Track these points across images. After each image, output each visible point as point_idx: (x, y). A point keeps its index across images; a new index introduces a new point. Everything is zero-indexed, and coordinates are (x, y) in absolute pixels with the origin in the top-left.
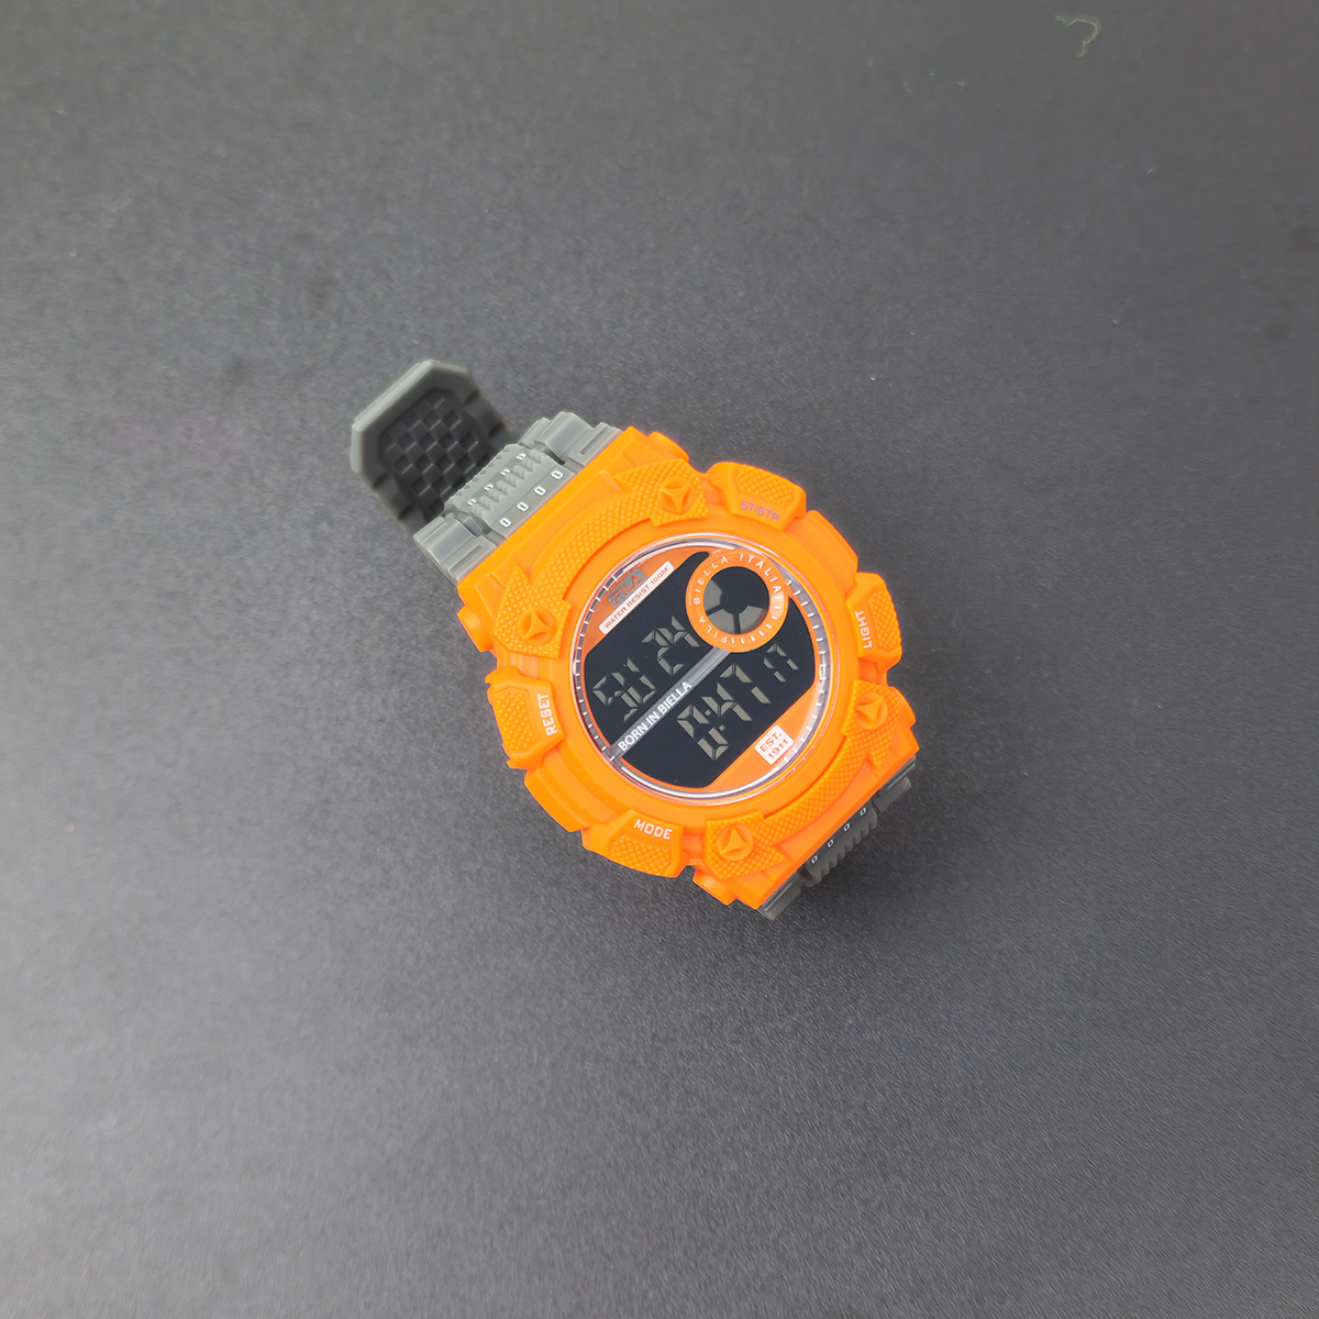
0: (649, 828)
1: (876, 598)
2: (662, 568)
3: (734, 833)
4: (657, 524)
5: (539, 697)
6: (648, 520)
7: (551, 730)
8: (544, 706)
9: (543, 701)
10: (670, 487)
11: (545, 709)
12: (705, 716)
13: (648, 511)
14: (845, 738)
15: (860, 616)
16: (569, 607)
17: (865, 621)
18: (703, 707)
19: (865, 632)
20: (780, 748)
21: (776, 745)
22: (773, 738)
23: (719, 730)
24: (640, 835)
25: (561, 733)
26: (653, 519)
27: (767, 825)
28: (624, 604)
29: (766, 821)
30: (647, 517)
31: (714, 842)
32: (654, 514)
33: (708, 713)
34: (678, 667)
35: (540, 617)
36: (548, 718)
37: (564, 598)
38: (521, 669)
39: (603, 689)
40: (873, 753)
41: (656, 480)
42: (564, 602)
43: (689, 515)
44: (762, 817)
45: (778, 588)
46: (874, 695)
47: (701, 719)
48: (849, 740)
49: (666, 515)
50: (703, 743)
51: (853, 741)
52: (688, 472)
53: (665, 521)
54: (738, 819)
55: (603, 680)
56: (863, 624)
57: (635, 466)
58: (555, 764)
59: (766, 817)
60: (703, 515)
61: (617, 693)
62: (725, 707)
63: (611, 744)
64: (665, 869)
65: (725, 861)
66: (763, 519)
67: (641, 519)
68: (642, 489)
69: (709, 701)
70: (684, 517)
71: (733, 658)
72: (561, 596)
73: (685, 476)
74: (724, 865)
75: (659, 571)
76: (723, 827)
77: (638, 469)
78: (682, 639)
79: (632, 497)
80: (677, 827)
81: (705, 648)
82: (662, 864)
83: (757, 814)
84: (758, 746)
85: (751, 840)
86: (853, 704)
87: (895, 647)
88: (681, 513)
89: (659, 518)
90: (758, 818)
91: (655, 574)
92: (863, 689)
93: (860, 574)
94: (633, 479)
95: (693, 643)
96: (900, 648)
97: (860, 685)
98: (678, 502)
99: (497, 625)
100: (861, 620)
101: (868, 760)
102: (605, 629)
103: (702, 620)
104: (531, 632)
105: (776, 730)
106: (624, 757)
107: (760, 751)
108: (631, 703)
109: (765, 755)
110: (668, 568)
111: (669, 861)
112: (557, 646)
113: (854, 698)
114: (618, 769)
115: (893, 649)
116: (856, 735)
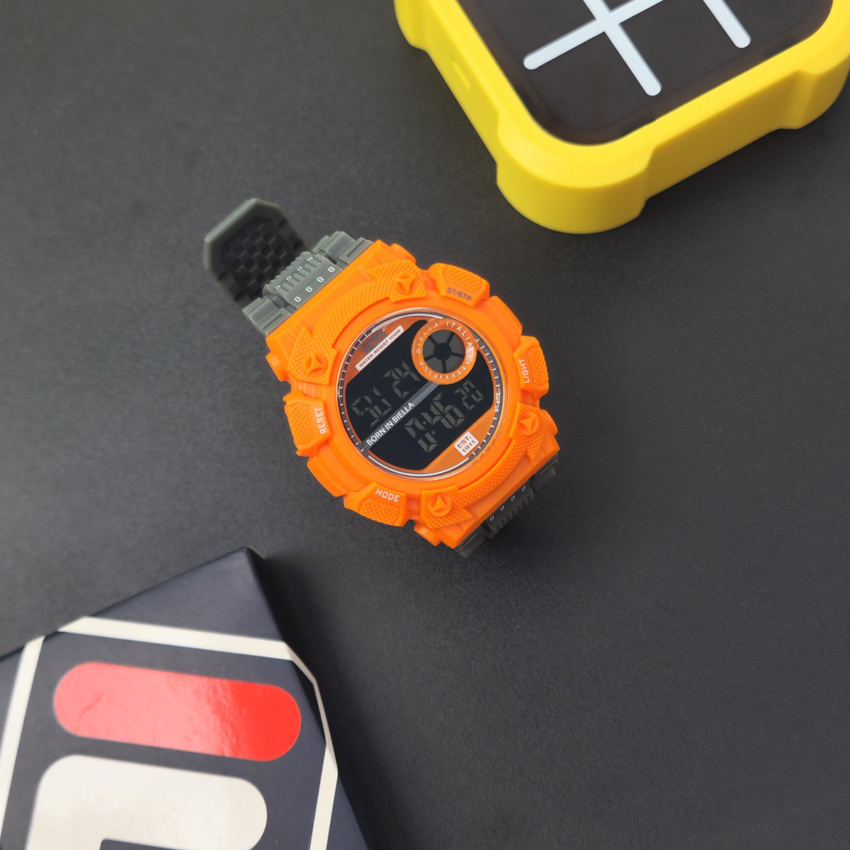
0: (385, 495)
1: (533, 352)
2: (397, 330)
3: (439, 499)
4: (393, 300)
5: (316, 410)
6: (388, 298)
7: (323, 430)
8: (319, 415)
9: (318, 412)
10: (403, 277)
11: (320, 417)
12: (422, 424)
13: (388, 292)
14: (511, 440)
15: (522, 363)
16: (336, 352)
17: (525, 366)
18: (422, 419)
19: (525, 373)
20: (470, 446)
21: (467, 444)
22: (466, 440)
23: (431, 434)
24: (378, 498)
25: (330, 432)
26: (391, 298)
27: (460, 494)
28: (372, 352)
29: (460, 491)
30: (386, 296)
31: (427, 504)
32: (391, 295)
33: (425, 423)
34: (406, 393)
35: (318, 359)
36: (321, 423)
37: (333, 347)
38: (305, 392)
39: (357, 406)
40: (529, 451)
41: (394, 273)
42: (333, 349)
43: (414, 296)
44: (457, 489)
45: (470, 344)
46: (530, 413)
47: (420, 427)
48: (514, 441)
49: (399, 295)
50: (421, 442)
51: (516, 442)
52: (414, 268)
53: (398, 299)
54: (442, 490)
55: (358, 401)
56: (524, 368)
57: (380, 264)
58: (325, 454)
59: (459, 489)
60: (423, 296)
61: (366, 409)
62: (436, 419)
63: (362, 440)
64: (395, 521)
65: (433, 517)
66: (461, 299)
67: (383, 298)
68: (384, 279)
69: (425, 415)
70: (410, 297)
71: (441, 388)
72: (331, 346)
73: (412, 271)
74: (433, 519)
75: (395, 332)
76: (432, 495)
77: (382, 266)
78: (409, 375)
79: (378, 284)
80: (403, 494)
81: (424, 381)
82: (393, 517)
83: (454, 487)
84: (455, 445)
85: (450, 504)
86: (516, 418)
87: (544, 383)
88: (410, 294)
89: (395, 297)
90: (455, 490)
91: (392, 334)
92: (524, 409)
93: (523, 337)
94: (379, 272)
95: (416, 378)
96: (548, 384)
97: (521, 407)
98: (407, 288)
99: (290, 363)
100: (523, 365)
101: (526, 456)
102: (359, 367)
103: (421, 363)
104: (311, 368)
105: (467, 434)
106: (370, 449)
107: (457, 448)
108: (375, 415)
109: (460, 450)
110: (400, 330)
111: (398, 516)
112: (328, 377)
113: (517, 414)
114: (367, 457)
115: (543, 384)
116: (518, 438)
